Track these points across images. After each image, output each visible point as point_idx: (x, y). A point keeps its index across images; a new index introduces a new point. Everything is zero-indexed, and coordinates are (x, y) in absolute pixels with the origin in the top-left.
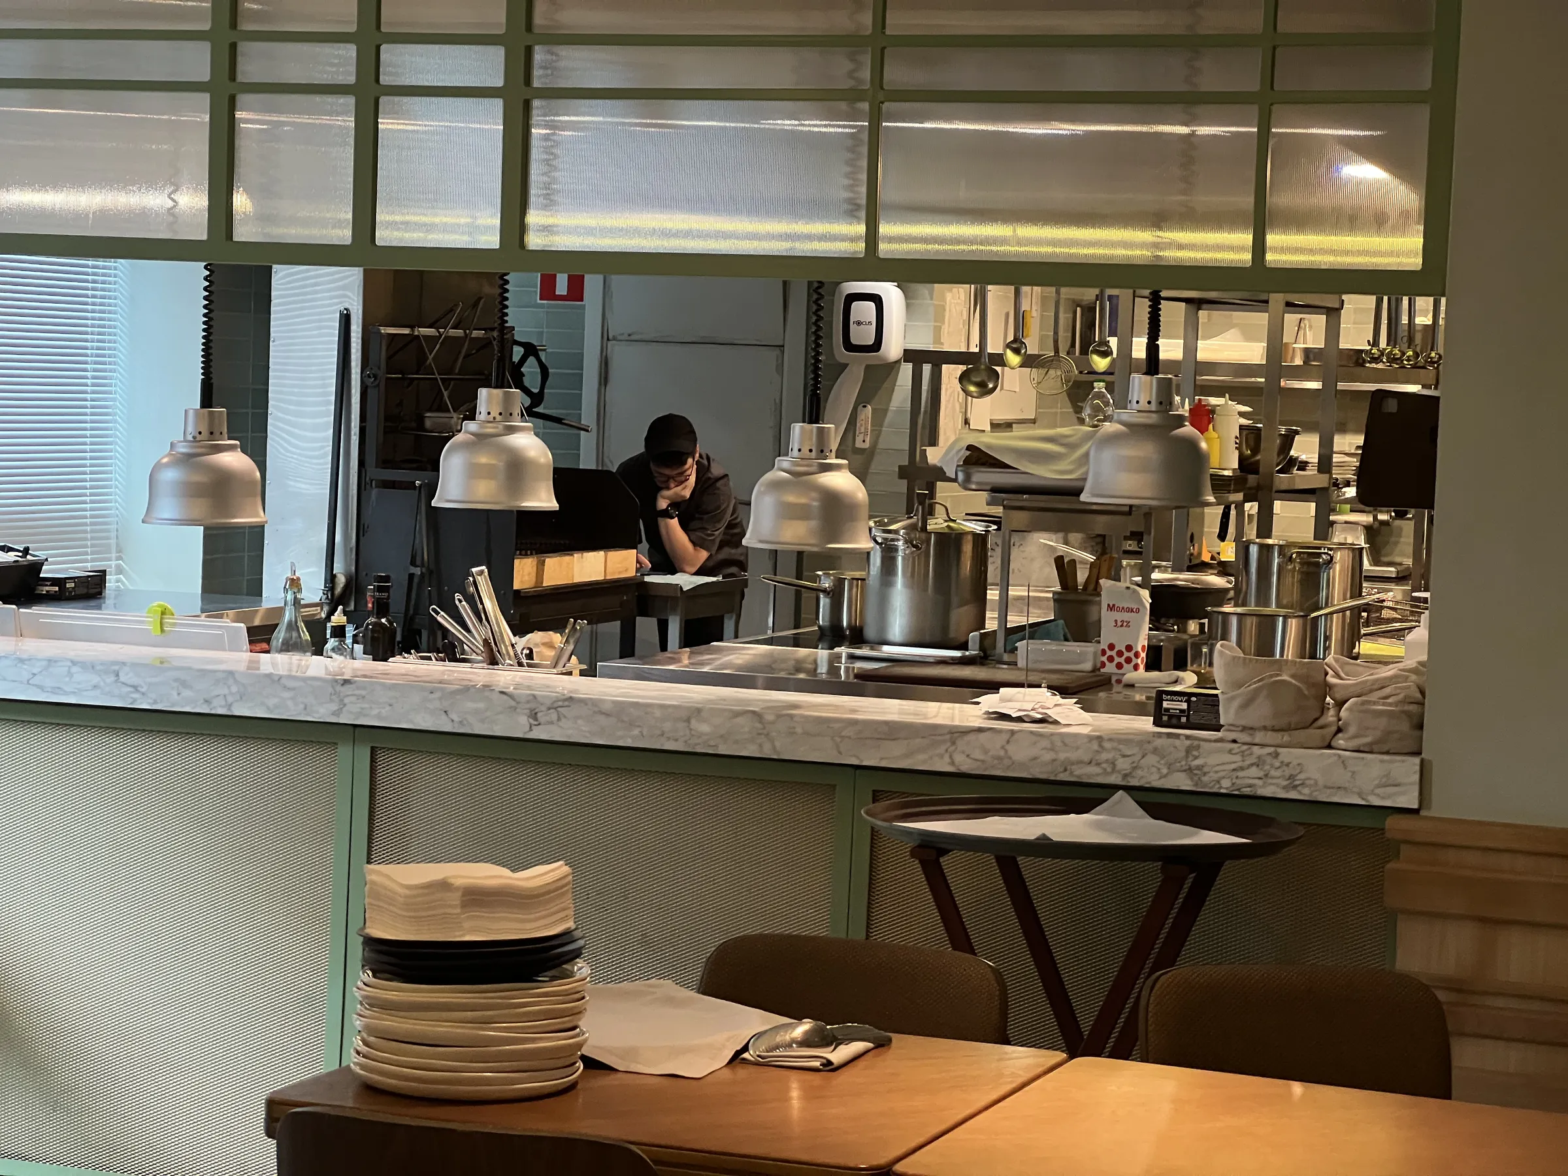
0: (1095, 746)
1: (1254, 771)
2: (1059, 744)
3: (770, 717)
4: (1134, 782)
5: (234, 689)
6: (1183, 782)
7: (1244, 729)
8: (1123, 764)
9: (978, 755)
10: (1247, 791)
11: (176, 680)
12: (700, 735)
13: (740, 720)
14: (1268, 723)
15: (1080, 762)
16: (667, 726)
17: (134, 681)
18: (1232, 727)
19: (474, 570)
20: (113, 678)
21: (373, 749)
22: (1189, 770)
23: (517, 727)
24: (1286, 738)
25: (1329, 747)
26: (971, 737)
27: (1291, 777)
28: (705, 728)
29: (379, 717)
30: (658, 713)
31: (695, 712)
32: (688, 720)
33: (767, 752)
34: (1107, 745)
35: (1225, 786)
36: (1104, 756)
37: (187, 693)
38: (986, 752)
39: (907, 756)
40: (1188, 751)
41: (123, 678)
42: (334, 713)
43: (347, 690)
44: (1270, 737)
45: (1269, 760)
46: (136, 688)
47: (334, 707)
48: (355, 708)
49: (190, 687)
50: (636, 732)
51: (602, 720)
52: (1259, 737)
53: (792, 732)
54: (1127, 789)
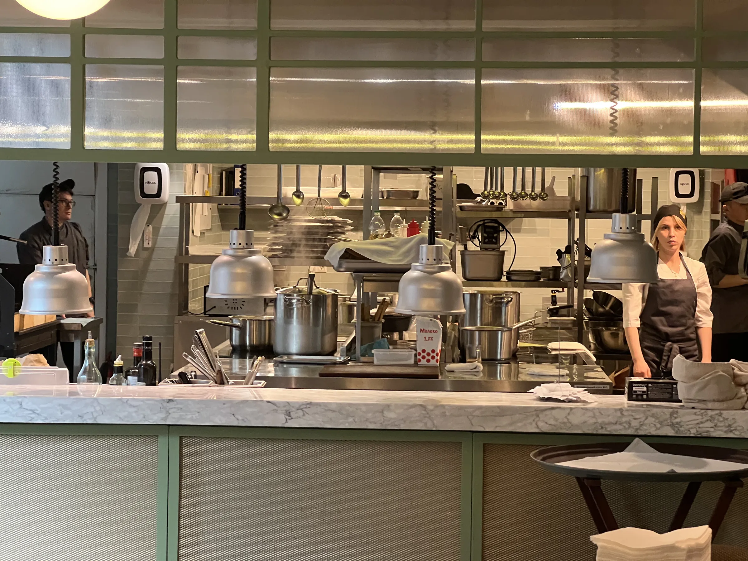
0: (619, 414)
1: (709, 424)
2: (598, 414)
3: (430, 407)
4: (641, 433)
5: (98, 408)
6: (669, 432)
7: (700, 401)
8: (635, 423)
9: (552, 422)
10: (705, 434)
11: (60, 405)
12: (390, 419)
13: (413, 410)
14: (715, 398)
15: (610, 423)
16: (370, 415)
17: (34, 407)
18: (689, 400)
19: (198, 331)
20: (18, 406)
21: (181, 438)
22: (672, 425)
23: (279, 421)
24: (725, 405)
25: (744, 408)
26: (548, 412)
27: (730, 426)
28: (392, 415)
29: (191, 419)
30: (364, 409)
31: (386, 407)
32: (382, 412)
33: (430, 427)
34: (625, 413)
35: (693, 433)
36: (624, 419)
37: (67, 412)
38: (556, 420)
39: (511, 424)
40: (671, 414)
41: (24, 405)
42: (162, 419)
43: (171, 405)
44: (717, 405)
45: (717, 417)
46: (33, 411)
47: (163, 415)
48: (176, 415)
49: (69, 409)
50: (351, 420)
51: (330, 414)
52: (710, 405)
53: (444, 415)
54: (639, 437)
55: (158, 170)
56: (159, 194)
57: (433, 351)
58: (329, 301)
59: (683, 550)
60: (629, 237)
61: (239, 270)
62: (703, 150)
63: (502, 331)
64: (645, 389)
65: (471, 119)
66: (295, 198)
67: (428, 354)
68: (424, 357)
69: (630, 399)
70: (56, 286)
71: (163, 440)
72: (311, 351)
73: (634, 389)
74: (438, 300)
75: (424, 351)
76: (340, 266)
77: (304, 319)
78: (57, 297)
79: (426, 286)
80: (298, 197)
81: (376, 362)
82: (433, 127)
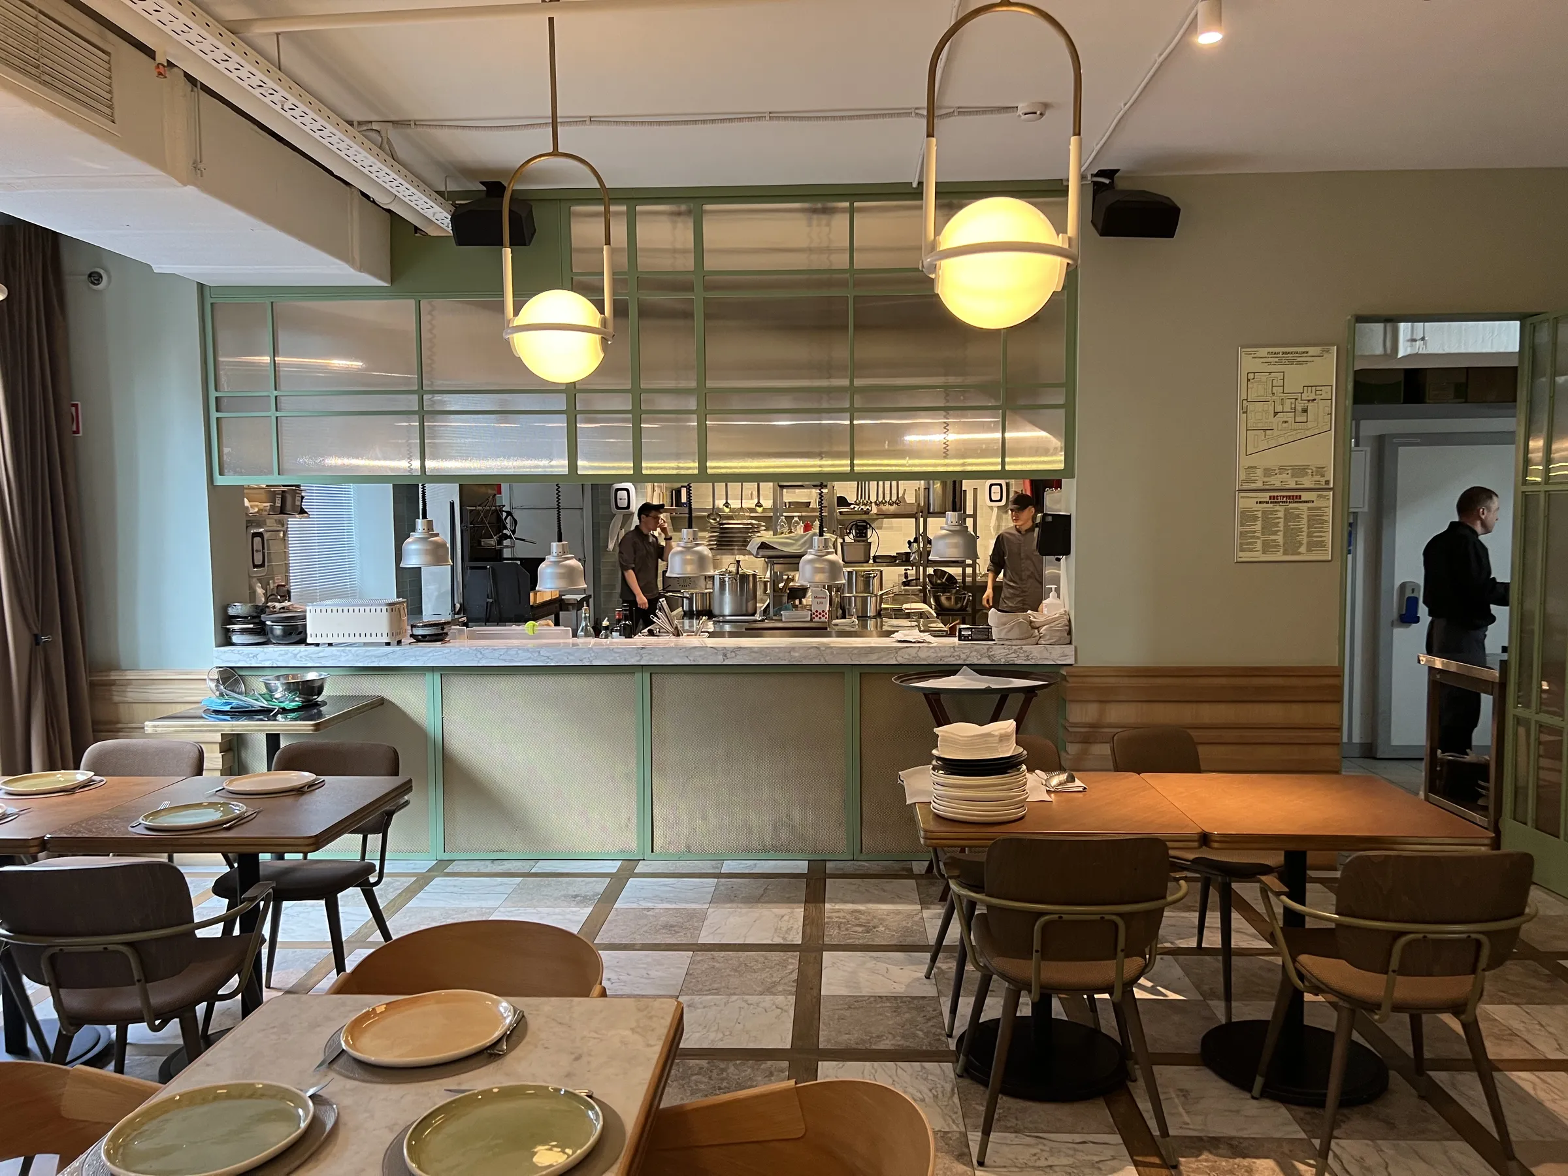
0: (952, 650)
1: (1013, 655)
2: (938, 650)
3: (822, 649)
4: (968, 662)
5: (593, 655)
6: (986, 661)
7: (1007, 640)
8: (963, 656)
9: (907, 656)
10: (1011, 662)
11: (565, 653)
12: (795, 657)
13: (812, 650)
14: (1018, 637)
15: (947, 657)
16: (781, 655)
17: (548, 654)
18: (1000, 639)
19: (661, 600)
20: (537, 654)
21: (651, 674)
22: (989, 657)
23: (719, 660)
24: (1024, 642)
25: (1037, 644)
26: (903, 650)
27: (1028, 656)
28: (797, 654)
29: (658, 661)
30: (777, 650)
31: (792, 649)
32: (790, 652)
33: (823, 662)
34: (957, 649)
35: (1003, 661)
36: (956, 654)
37: (571, 658)
38: (910, 655)
39: (878, 659)
40: (988, 649)
41: (542, 653)
42: (638, 661)
43: (642, 651)
44: (1019, 642)
45: (1019, 650)
46: (548, 657)
47: (638, 658)
48: (647, 658)
49: (572, 655)
50: (768, 658)
51: (753, 654)
52: (1014, 642)
53: (832, 653)
54: (967, 665)
55: (627, 490)
56: (628, 507)
57: (823, 611)
58: (751, 578)
59: (997, 736)
60: (958, 528)
61: (689, 557)
62: (1007, 468)
63: (871, 597)
64: (970, 633)
65: (848, 448)
66: (725, 508)
67: (820, 614)
68: (817, 616)
69: (959, 640)
70: (562, 571)
71: (638, 675)
72: (739, 613)
73: (963, 633)
74: (827, 574)
75: (817, 611)
76: (758, 554)
77: (733, 592)
78: (560, 578)
79: (818, 565)
80: (727, 507)
81: (783, 620)
82: (821, 455)
